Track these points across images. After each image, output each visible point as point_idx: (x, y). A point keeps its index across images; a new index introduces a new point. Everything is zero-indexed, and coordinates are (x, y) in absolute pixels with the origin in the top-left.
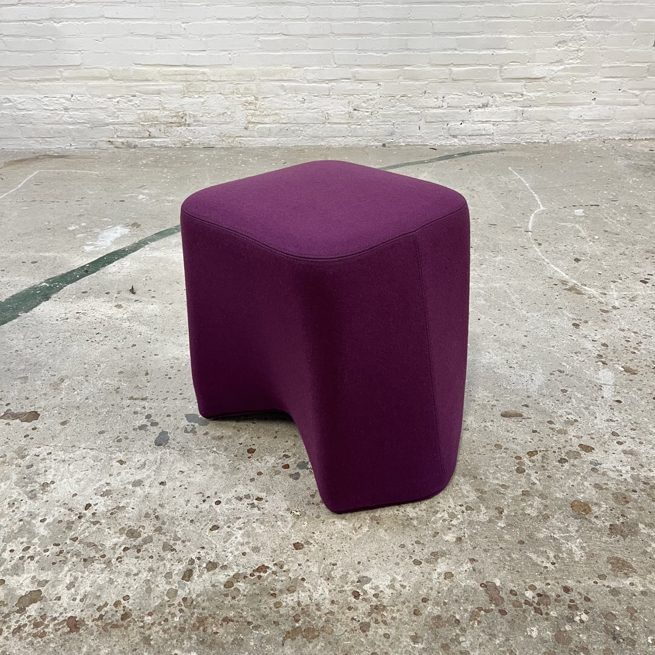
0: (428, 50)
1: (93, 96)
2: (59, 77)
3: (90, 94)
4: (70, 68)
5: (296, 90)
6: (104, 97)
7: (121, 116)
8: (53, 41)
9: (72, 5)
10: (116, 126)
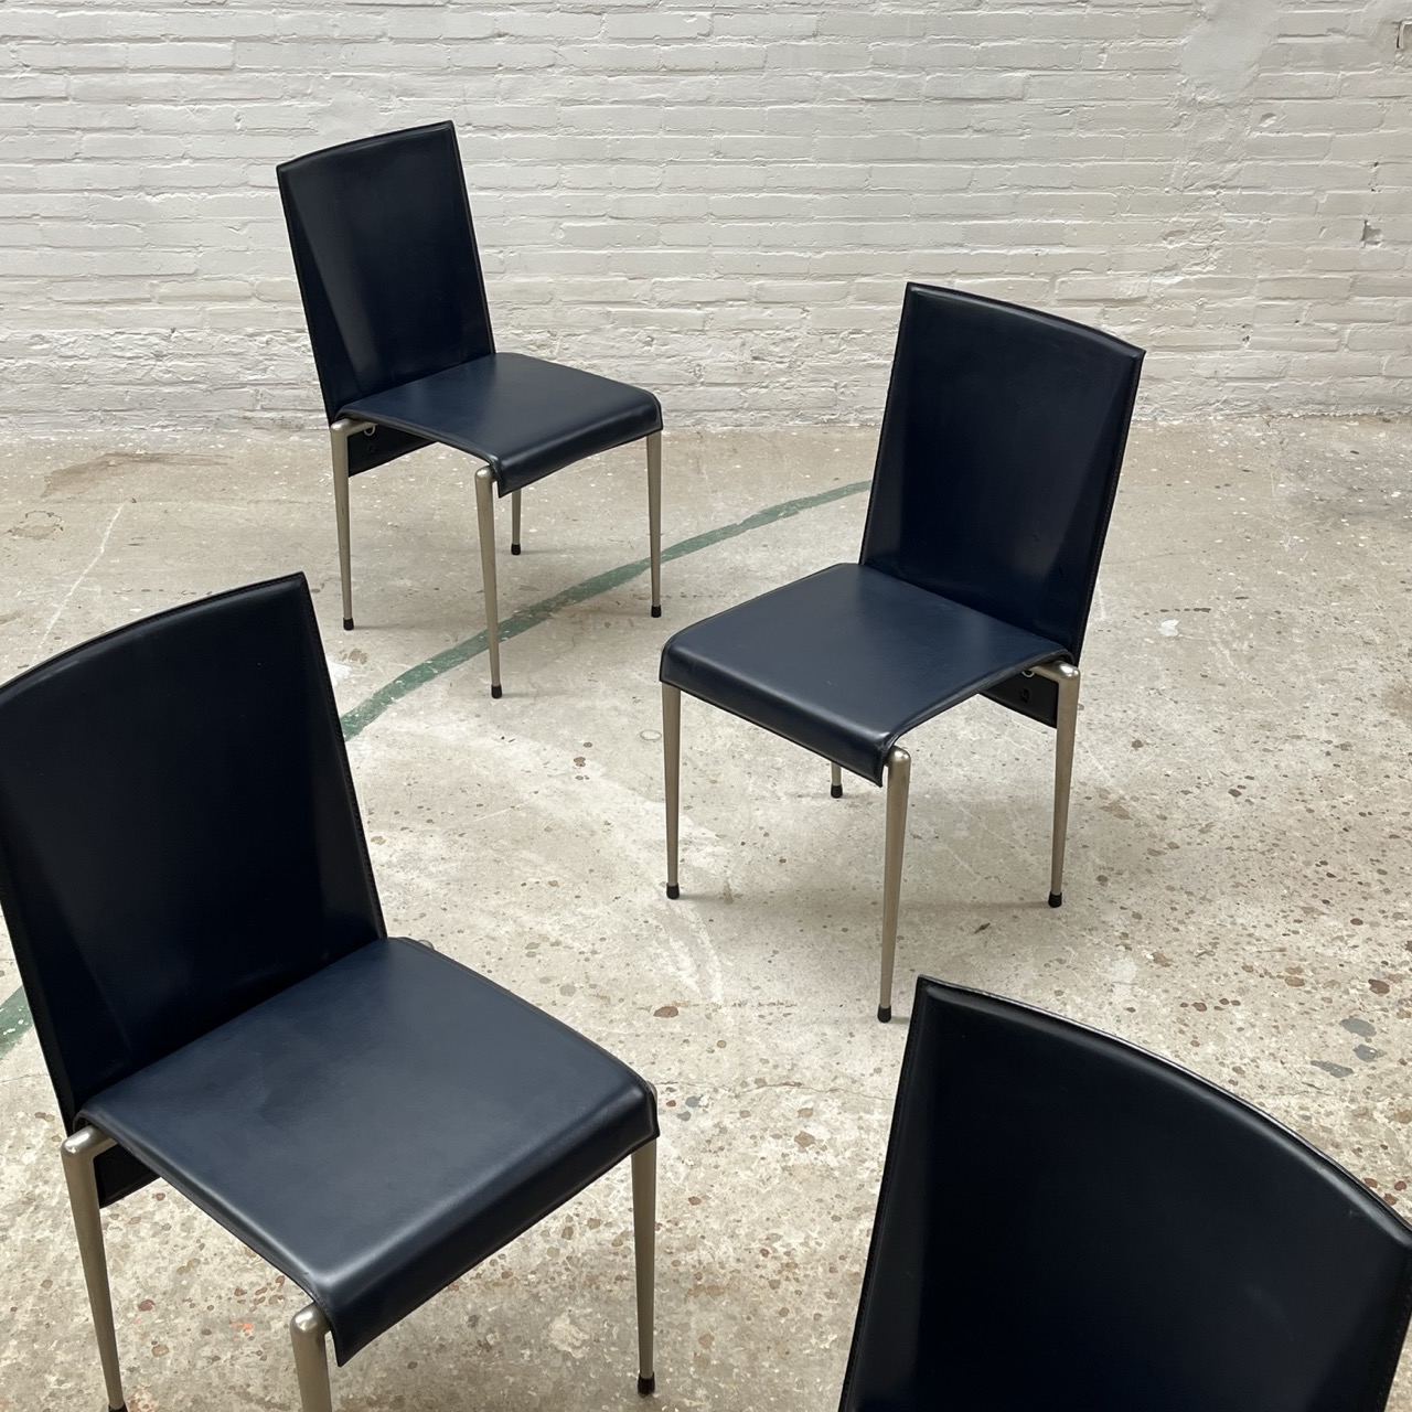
0: (905, 247)
1: (216, 330)
2: (149, 296)
3: (211, 328)
4: (173, 278)
5: (637, 321)
6: (238, 334)
7: (272, 368)
8: (143, 229)
9: (185, 163)
10: (262, 389)
